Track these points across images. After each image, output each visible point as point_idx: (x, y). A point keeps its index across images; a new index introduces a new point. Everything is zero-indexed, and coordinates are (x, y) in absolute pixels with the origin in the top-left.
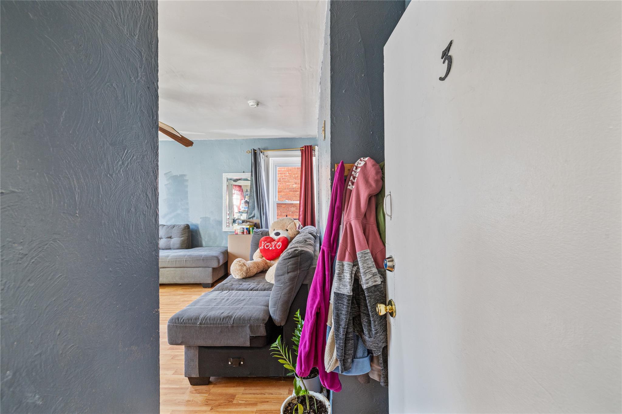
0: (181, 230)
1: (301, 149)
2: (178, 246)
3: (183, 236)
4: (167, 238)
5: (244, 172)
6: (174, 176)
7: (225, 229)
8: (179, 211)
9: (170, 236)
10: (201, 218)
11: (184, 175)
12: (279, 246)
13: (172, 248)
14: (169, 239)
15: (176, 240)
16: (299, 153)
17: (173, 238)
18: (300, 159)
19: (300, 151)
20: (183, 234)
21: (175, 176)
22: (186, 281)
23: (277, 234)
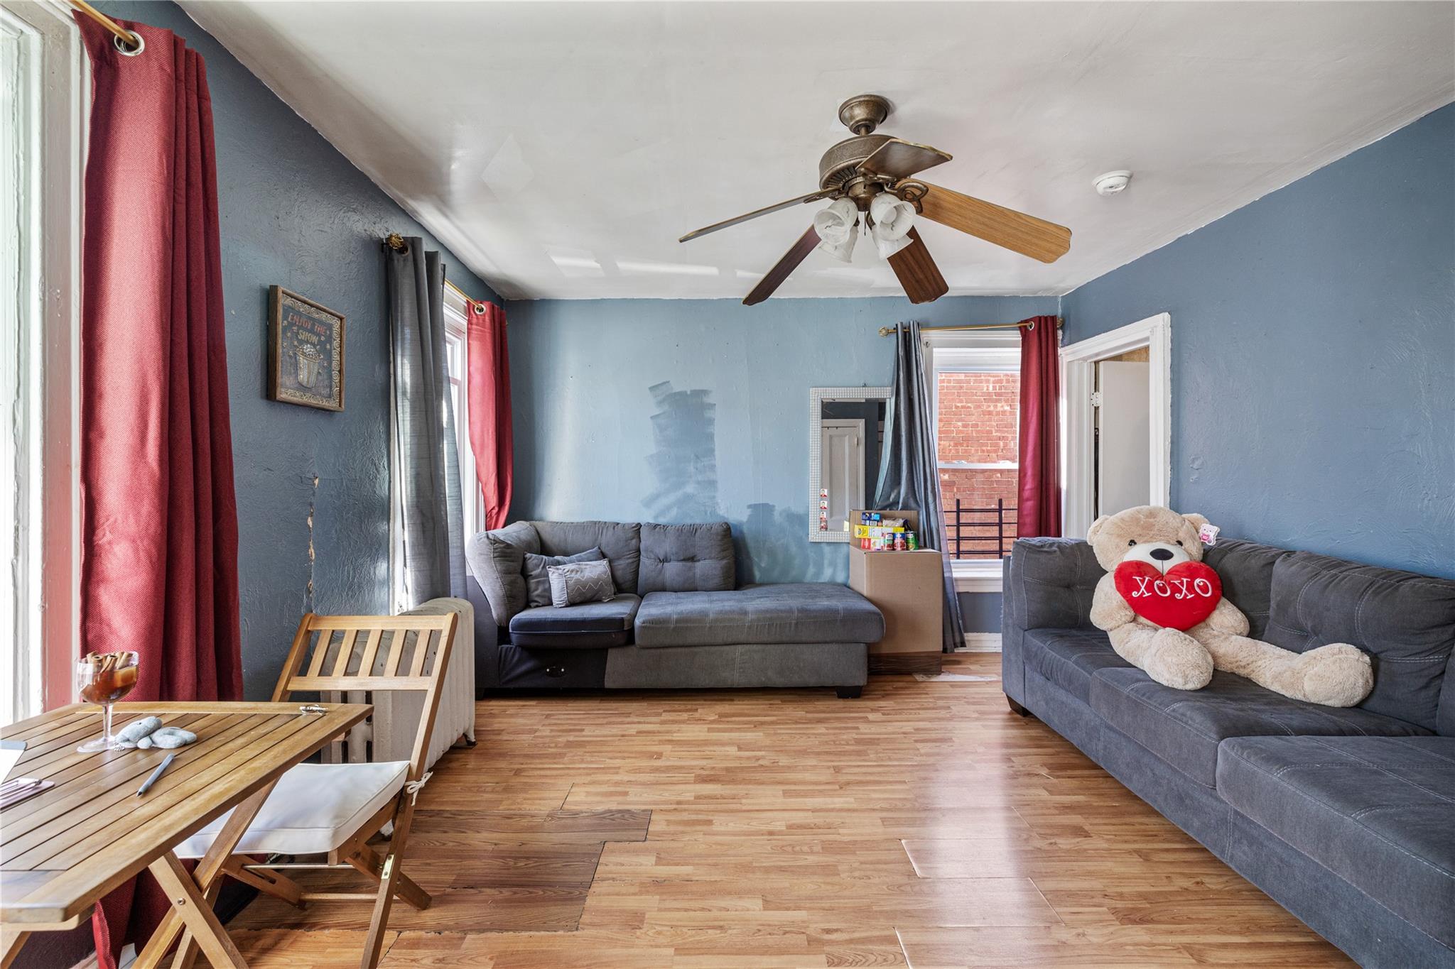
0: (719, 538)
1: (1020, 327)
2: (716, 581)
3: (724, 554)
4: (684, 560)
5: (865, 386)
6: (675, 393)
7: (815, 534)
8: (690, 489)
9: (689, 555)
10: (750, 507)
11: (704, 392)
12: (1205, 589)
13: (699, 588)
14: (689, 564)
15: (709, 566)
16: (1016, 336)
17: (699, 561)
18: (1016, 353)
19: (1019, 332)
20: (723, 551)
21: (680, 394)
22: (796, 680)
23: (1162, 555)
